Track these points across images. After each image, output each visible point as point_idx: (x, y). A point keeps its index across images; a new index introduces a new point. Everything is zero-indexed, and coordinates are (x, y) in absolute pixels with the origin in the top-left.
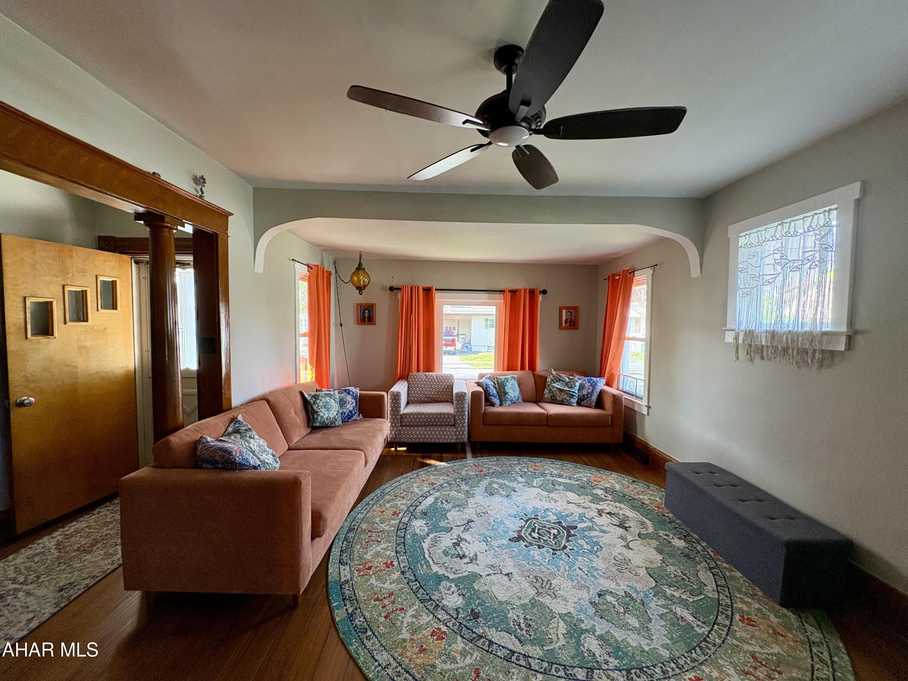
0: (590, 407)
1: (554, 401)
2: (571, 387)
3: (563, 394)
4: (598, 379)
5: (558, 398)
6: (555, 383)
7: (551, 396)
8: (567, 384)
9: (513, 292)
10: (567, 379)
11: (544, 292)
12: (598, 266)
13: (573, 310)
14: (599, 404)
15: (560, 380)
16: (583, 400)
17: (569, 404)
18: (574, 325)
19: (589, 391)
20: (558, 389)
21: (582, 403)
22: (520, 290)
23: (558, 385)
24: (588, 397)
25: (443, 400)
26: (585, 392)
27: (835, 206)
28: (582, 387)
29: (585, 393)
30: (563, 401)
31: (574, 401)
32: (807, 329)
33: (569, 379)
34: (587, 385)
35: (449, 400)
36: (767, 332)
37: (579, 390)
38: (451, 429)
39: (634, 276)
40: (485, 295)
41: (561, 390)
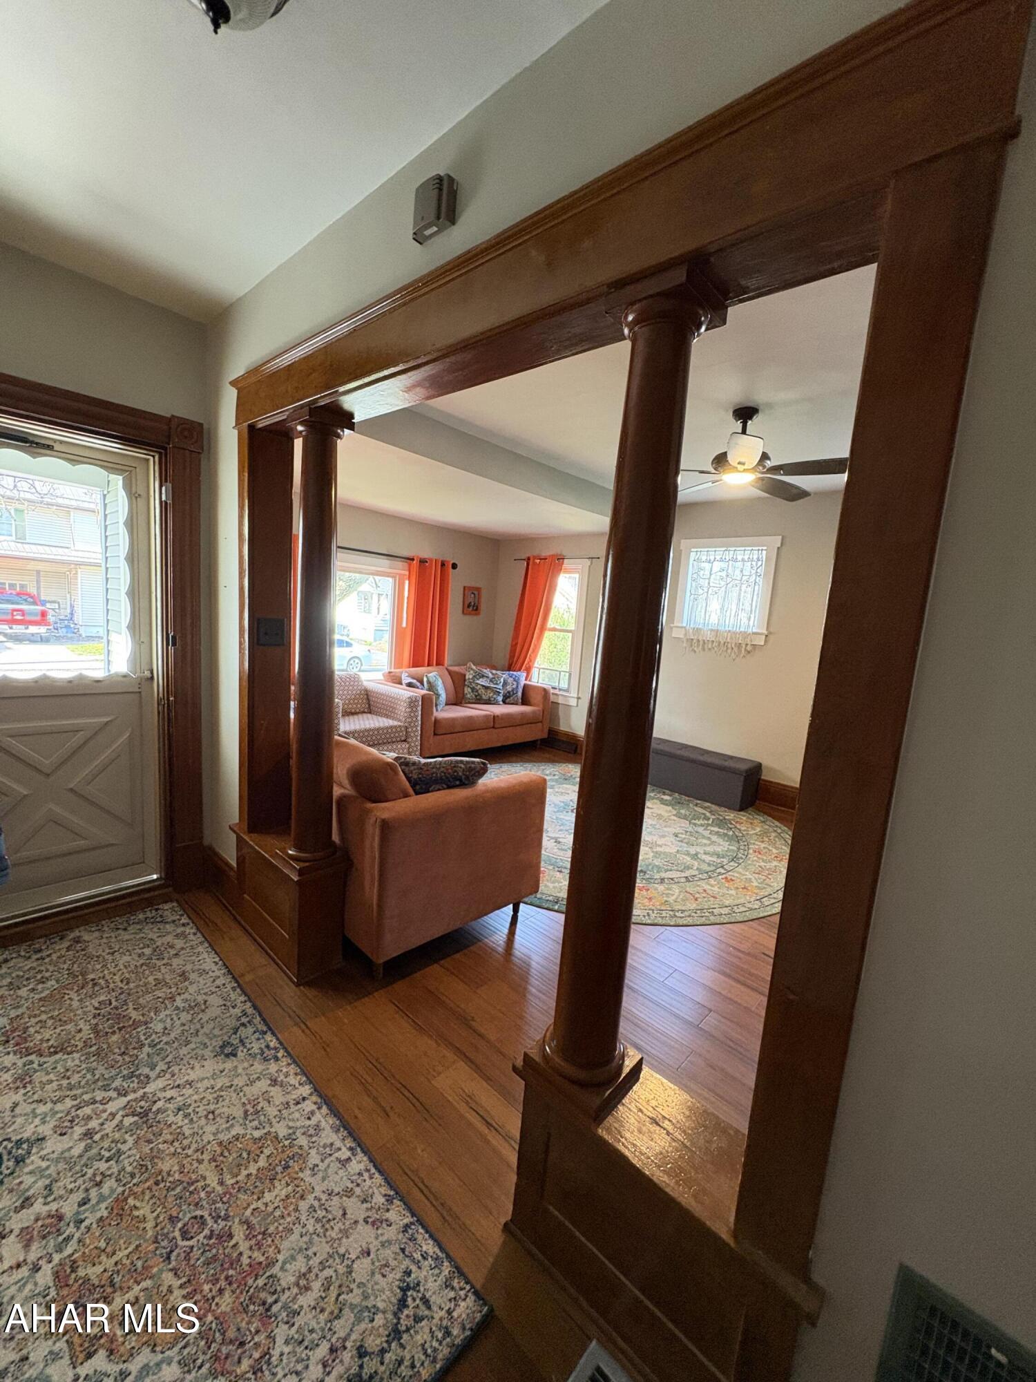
0: (517, 704)
1: (479, 700)
2: (497, 684)
3: (489, 691)
4: (519, 673)
5: (484, 697)
6: (478, 679)
7: (476, 696)
8: (491, 681)
9: (423, 561)
10: (491, 676)
11: (454, 566)
12: (498, 540)
13: (475, 591)
14: (525, 701)
15: (483, 676)
16: (509, 697)
17: (496, 703)
18: (477, 610)
19: (514, 686)
20: (483, 686)
21: (508, 701)
22: (431, 560)
23: (482, 682)
24: (514, 694)
25: (358, 710)
26: (509, 688)
27: (765, 548)
28: (505, 683)
29: (510, 690)
30: (489, 700)
31: (500, 699)
32: (742, 629)
33: (493, 674)
34: (510, 680)
35: (366, 710)
36: (712, 630)
37: (503, 686)
38: (403, 746)
39: (563, 564)
40: (385, 562)
41: (486, 688)
